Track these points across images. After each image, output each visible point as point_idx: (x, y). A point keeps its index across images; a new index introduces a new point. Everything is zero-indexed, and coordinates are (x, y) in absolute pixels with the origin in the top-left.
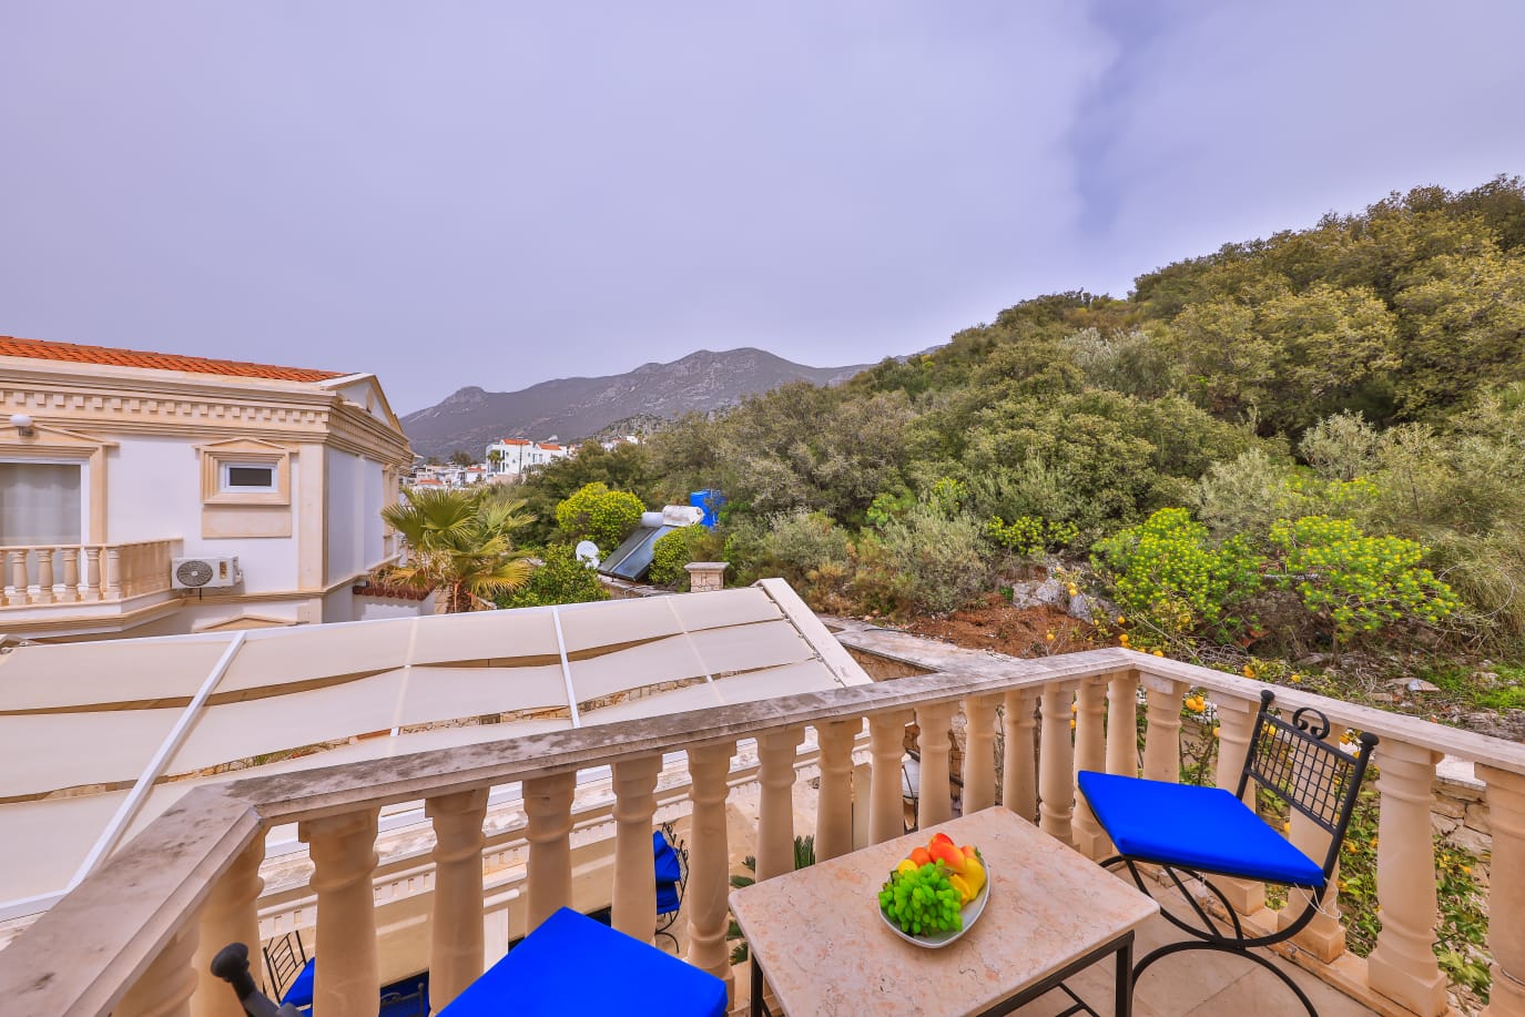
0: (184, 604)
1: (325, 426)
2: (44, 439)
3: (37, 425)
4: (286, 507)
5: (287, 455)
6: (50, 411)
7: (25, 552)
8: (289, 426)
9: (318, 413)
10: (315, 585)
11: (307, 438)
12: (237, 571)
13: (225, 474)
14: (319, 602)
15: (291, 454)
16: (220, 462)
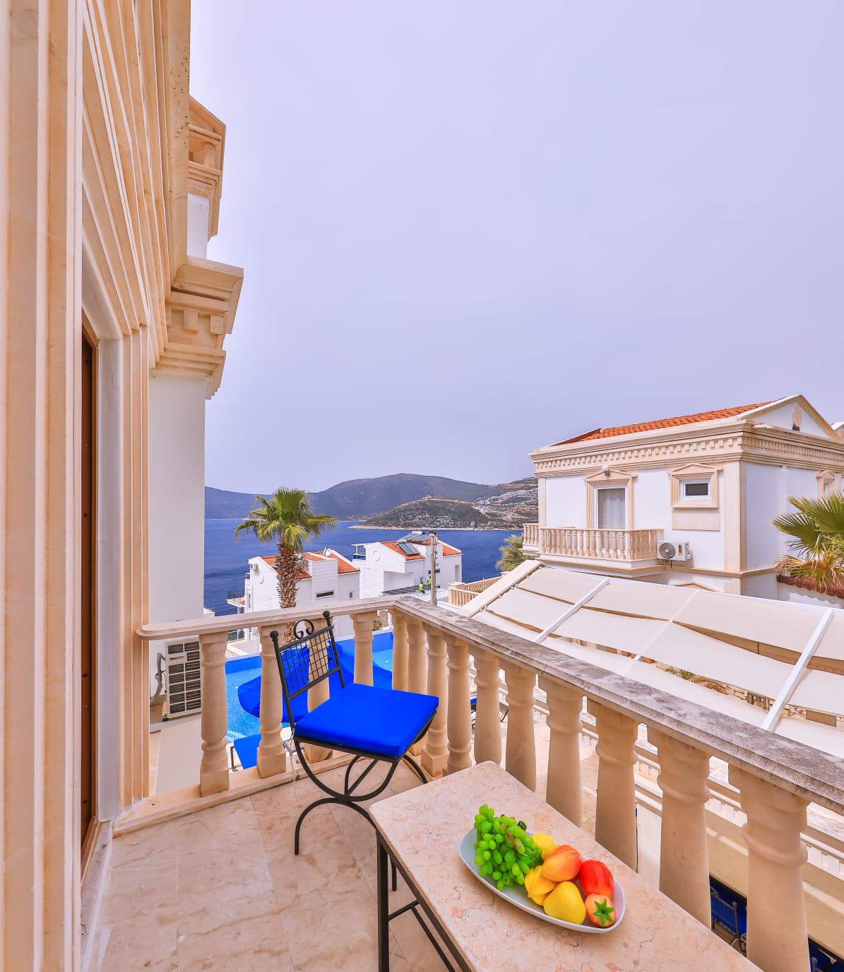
0: (665, 569)
1: (740, 447)
2: (614, 476)
3: (611, 470)
4: (715, 510)
5: (716, 473)
6: (615, 462)
7: (609, 532)
8: (718, 451)
9: (734, 439)
10: (735, 568)
11: (727, 459)
12: (688, 552)
13: (683, 488)
14: (738, 581)
15: (718, 471)
16: (680, 481)
